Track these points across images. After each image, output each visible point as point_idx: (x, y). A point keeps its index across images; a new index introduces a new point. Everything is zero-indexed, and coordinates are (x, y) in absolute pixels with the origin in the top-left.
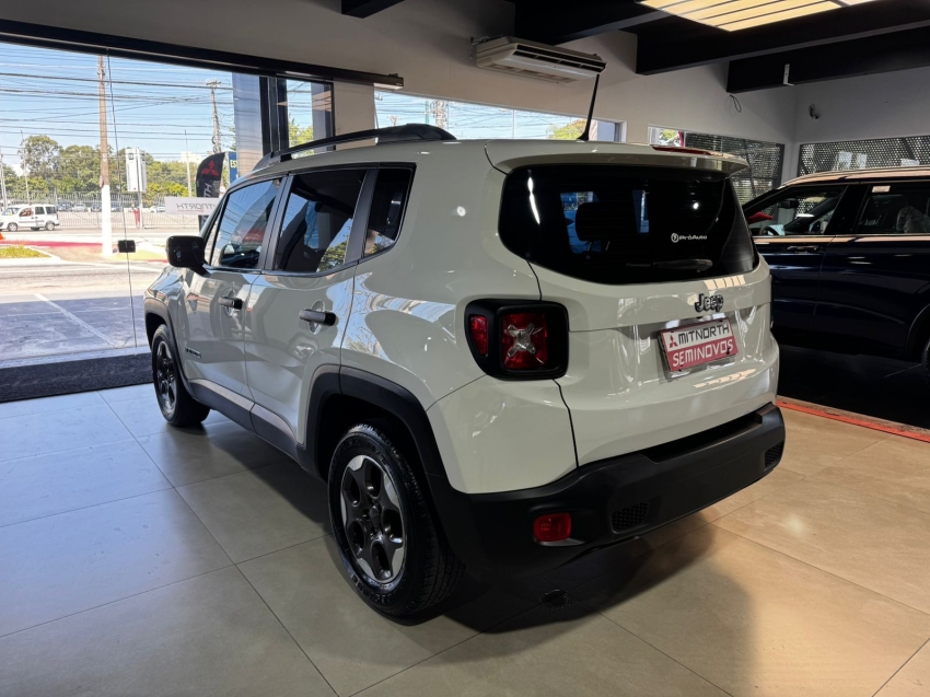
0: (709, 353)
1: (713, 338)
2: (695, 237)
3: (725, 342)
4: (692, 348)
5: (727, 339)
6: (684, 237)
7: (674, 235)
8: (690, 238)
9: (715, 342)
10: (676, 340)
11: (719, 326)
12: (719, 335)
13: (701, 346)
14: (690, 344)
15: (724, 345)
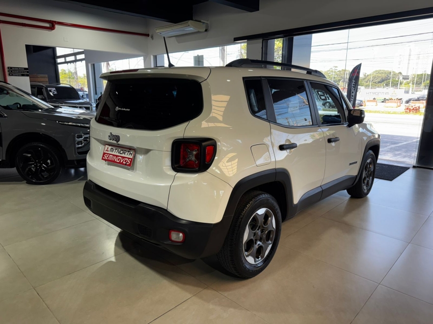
0: (118, 160)
1: (123, 155)
2: (124, 109)
3: (127, 159)
4: (113, 155)
5: (129, 158)
6: (120, 109)
7: (117, 108)
8: (122, 109)
9: (123, 157)
10: (109, 149)
11: (128, 152)
12: (127, 155)
13: (117, 156)
14: (113, 153)
15: (126, 160)
